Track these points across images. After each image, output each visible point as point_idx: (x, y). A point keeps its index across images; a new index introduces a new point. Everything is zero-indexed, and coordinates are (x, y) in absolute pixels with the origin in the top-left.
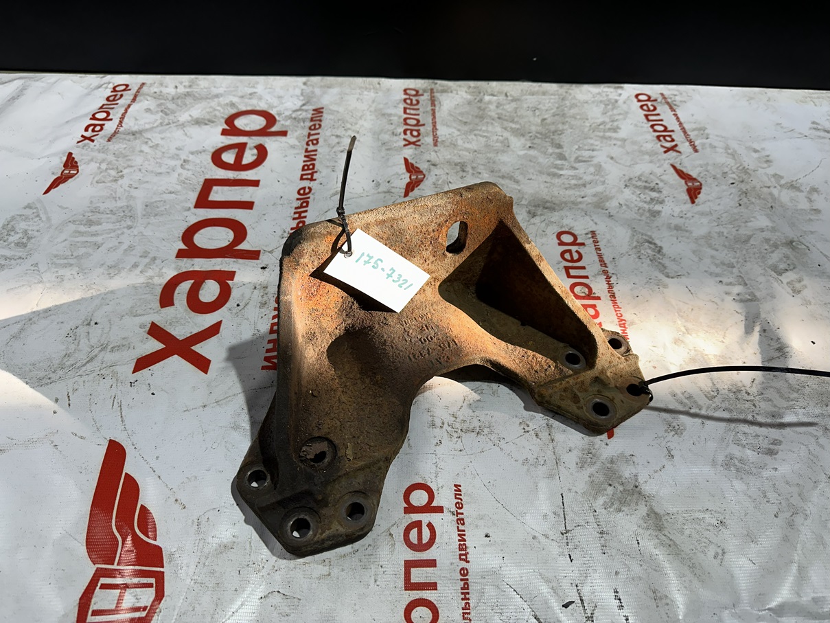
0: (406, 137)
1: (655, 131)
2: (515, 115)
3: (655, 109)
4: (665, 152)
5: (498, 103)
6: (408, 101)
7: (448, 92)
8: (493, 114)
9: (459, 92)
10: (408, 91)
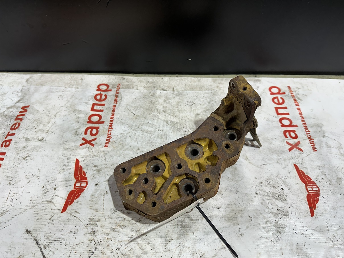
0: (85, 137)
1: (283, 126)
2: (176, 109)
3: (283, 102)
4: (290, 150)
5: (166, 97)
6: (98, 97)
7: (130, 88)
8: (161, 108)
9: (139, 88)
10: (101, 87)
